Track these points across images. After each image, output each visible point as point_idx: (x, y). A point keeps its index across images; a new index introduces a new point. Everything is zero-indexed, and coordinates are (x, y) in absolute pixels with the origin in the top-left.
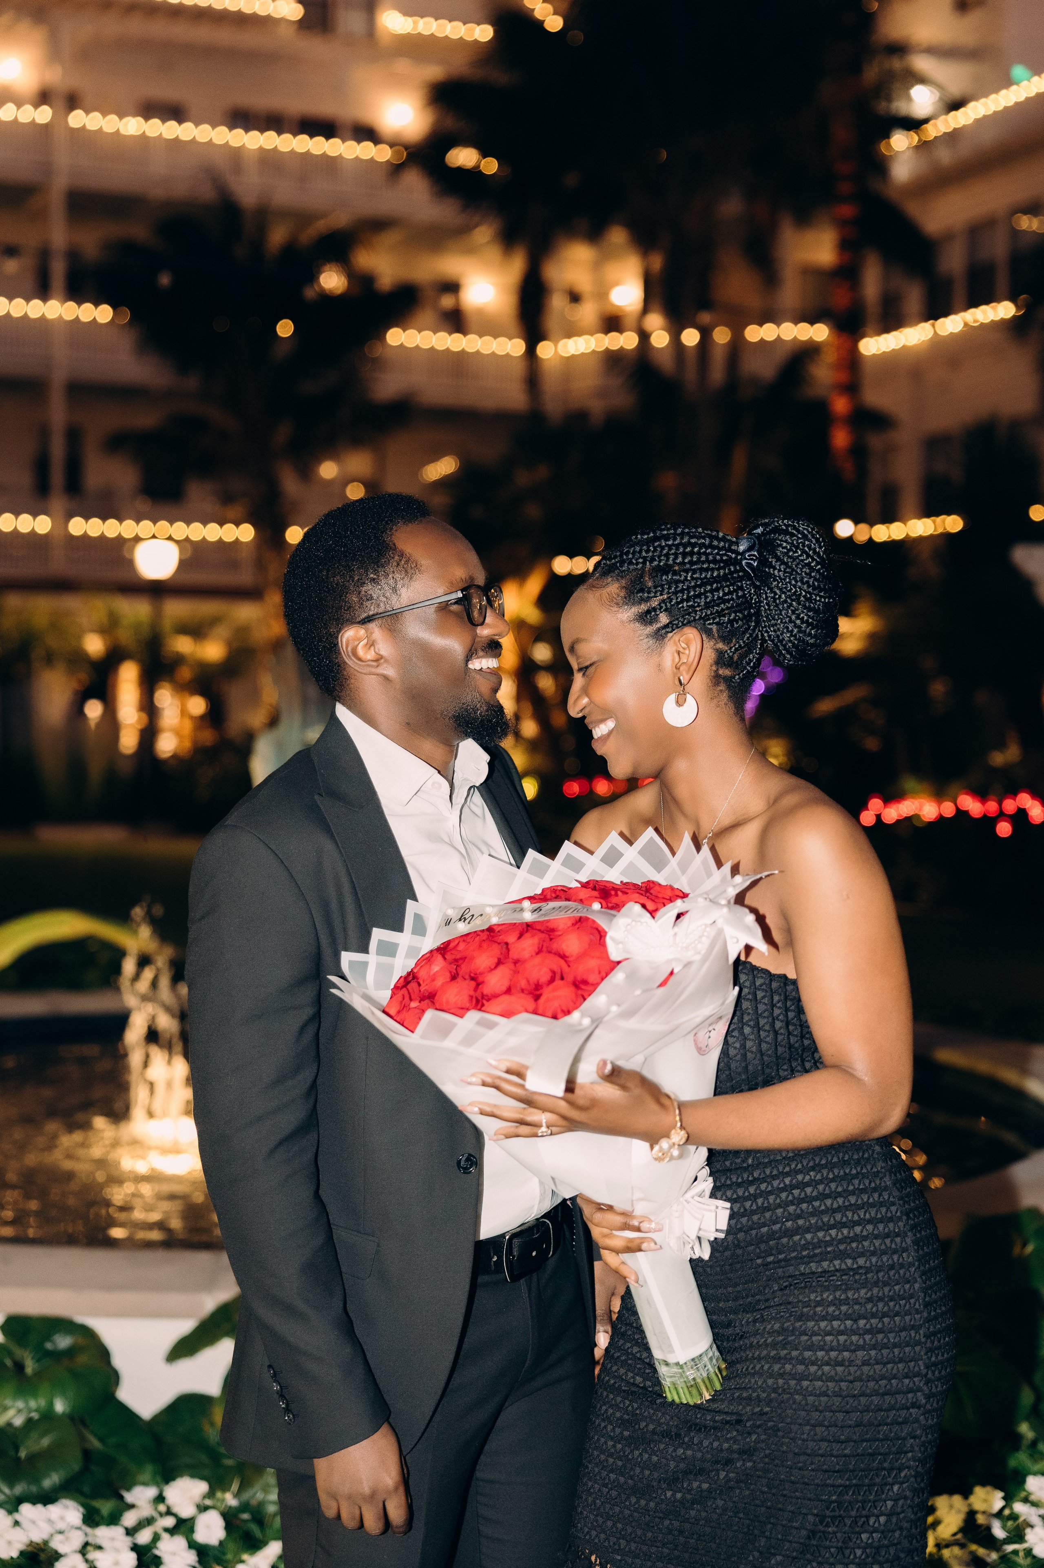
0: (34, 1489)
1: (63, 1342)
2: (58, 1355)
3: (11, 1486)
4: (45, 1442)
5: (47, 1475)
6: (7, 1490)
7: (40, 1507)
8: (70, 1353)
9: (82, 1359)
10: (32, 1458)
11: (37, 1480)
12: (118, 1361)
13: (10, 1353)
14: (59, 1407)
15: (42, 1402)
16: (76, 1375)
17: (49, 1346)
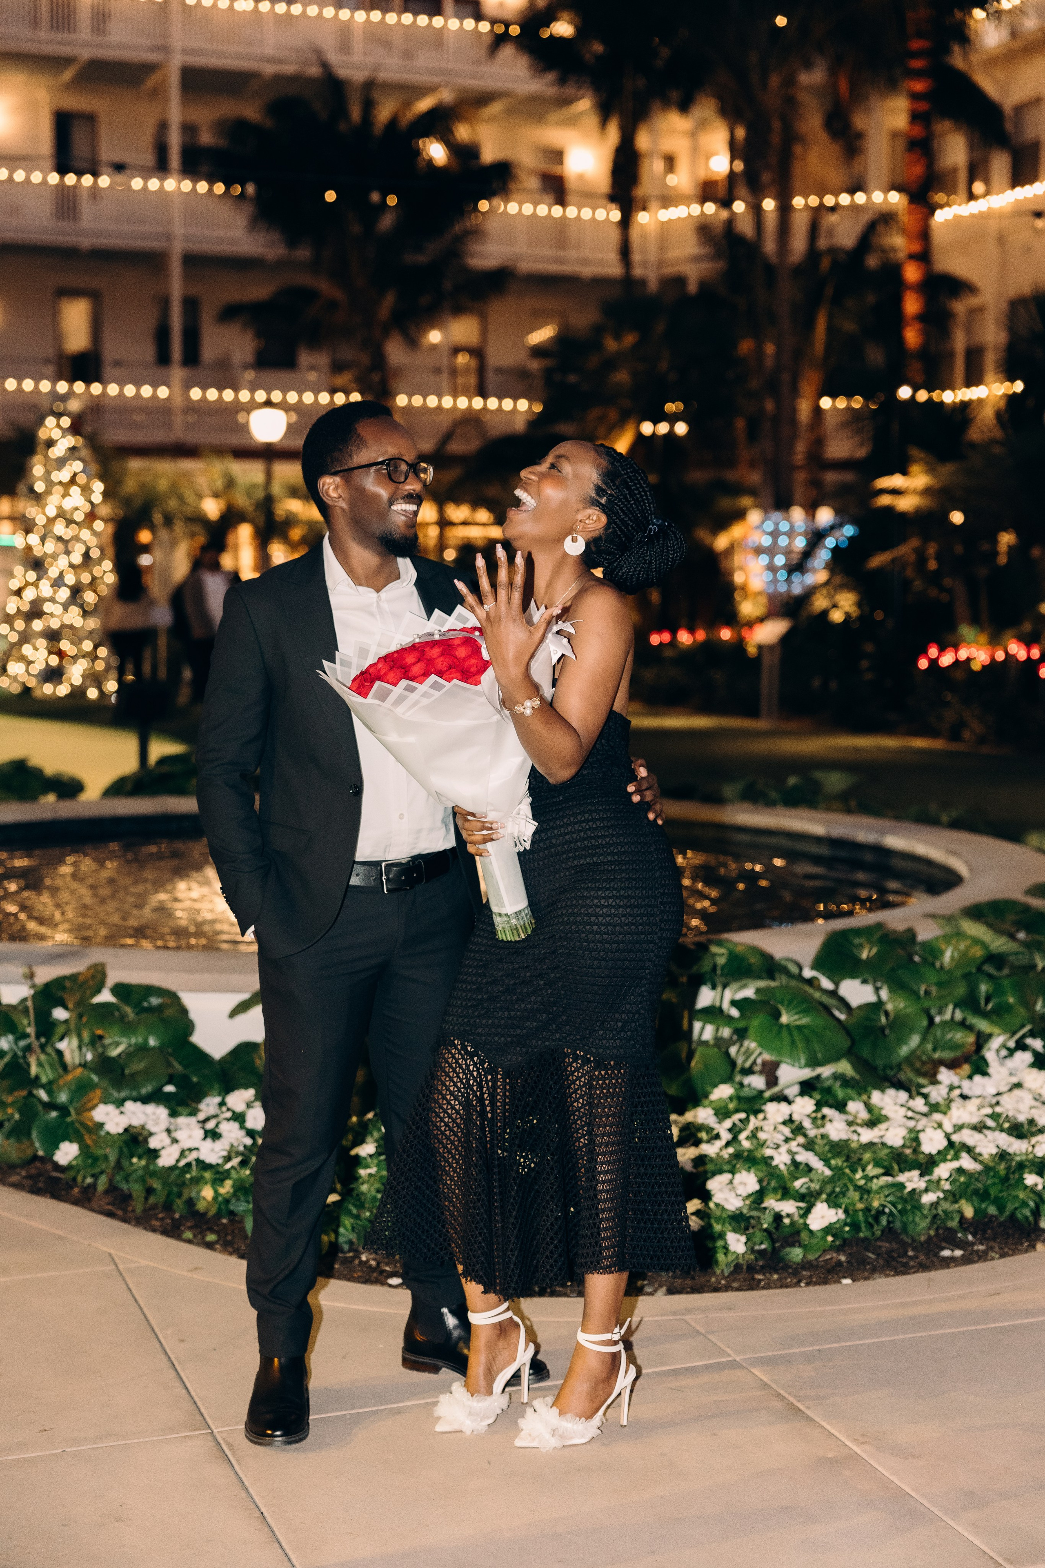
0: (134, 1094)
1: (155, 1001)
2: (150, 1010)
3: (119, 1091)
4: (141, 1066)
5: (144, 1086)
6: (116, 1094)
7: (139, 1104)
8: (159, 1009)
9: (168, 1012)
10: (133, 1075)
11: (136, 1087)
12: (193, 1015)
13: (118, 1009)
14: (152, 1042)
15: (140, 1040)
16: (163, 1021)
17: (145, 1004)
